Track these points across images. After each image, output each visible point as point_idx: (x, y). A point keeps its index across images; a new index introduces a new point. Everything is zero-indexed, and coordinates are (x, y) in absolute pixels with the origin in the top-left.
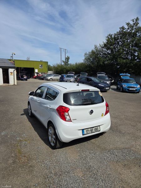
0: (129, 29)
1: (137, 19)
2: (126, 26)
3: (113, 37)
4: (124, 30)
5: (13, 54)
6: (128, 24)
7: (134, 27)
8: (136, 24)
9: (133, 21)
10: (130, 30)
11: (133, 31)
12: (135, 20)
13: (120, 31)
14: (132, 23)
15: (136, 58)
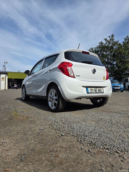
0: (107, 43)
1: (113, 36)
2: (104, 41)
3: (94, 50)
4: (103, 45)
5: (6, 63)
6: (106, 40)
7: (111, 42)
8: (112, 39)
9: (110, 38)
10: (108, 45)
11: (110, 45)
12: (111, 36)
13: (99, 45)
14: (108, 39)
15: (115, 66)
